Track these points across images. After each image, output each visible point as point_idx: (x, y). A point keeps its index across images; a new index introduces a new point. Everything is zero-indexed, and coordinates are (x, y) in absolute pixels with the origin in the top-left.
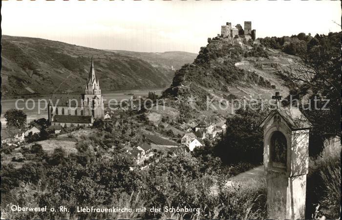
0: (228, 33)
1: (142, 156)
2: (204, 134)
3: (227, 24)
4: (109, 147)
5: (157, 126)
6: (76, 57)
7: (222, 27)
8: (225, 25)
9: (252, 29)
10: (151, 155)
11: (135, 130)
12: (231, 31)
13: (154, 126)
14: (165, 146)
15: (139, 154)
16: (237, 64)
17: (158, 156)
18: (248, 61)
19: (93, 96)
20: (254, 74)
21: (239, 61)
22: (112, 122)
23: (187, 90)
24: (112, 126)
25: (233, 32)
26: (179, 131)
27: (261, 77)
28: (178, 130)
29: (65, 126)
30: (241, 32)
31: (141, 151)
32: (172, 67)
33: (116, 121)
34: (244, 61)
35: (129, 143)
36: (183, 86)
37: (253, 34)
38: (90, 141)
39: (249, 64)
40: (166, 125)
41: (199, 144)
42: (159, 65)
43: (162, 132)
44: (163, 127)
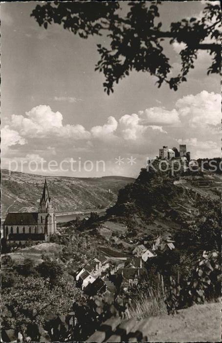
0: (166, 155)
1: (100, 268)
2: (154, 246)
3: (164, 147)
4: (67, 260)
5: (108, 240)
6: (22, 183)
7: (160, 150)
8: (162, 148)
9: (187, 151)
10: (107, 266)
11: (90, 244)
12: (168, 153)
13: (106, 240)
14: (118, 258)
15: (97, 266)
16: (175, 183)
17: (114, 268)
18: (186, 179)
19: (46, 214)
20: (191, 191)
21: (178, 179)
22: (68, 236)
23: (133, 206)
24: (68, 239)
25: (170, 154)
26: (129, 244)
27: (198, 194)
28: (127, 244)
29: (20, 243)
30: (177, 155)
31: (99, 262)
32: (110, 190)
33: (72, 236)
34: (181, 180)
35: (85, 256)
36: (128, 203)
37: (188, 156)
38: (51, 254)
39: (186, 182)
40: (116, 239)
41: (151, 255)
42: (98, 189)
43: (113, 246)
44: (113, 241)
